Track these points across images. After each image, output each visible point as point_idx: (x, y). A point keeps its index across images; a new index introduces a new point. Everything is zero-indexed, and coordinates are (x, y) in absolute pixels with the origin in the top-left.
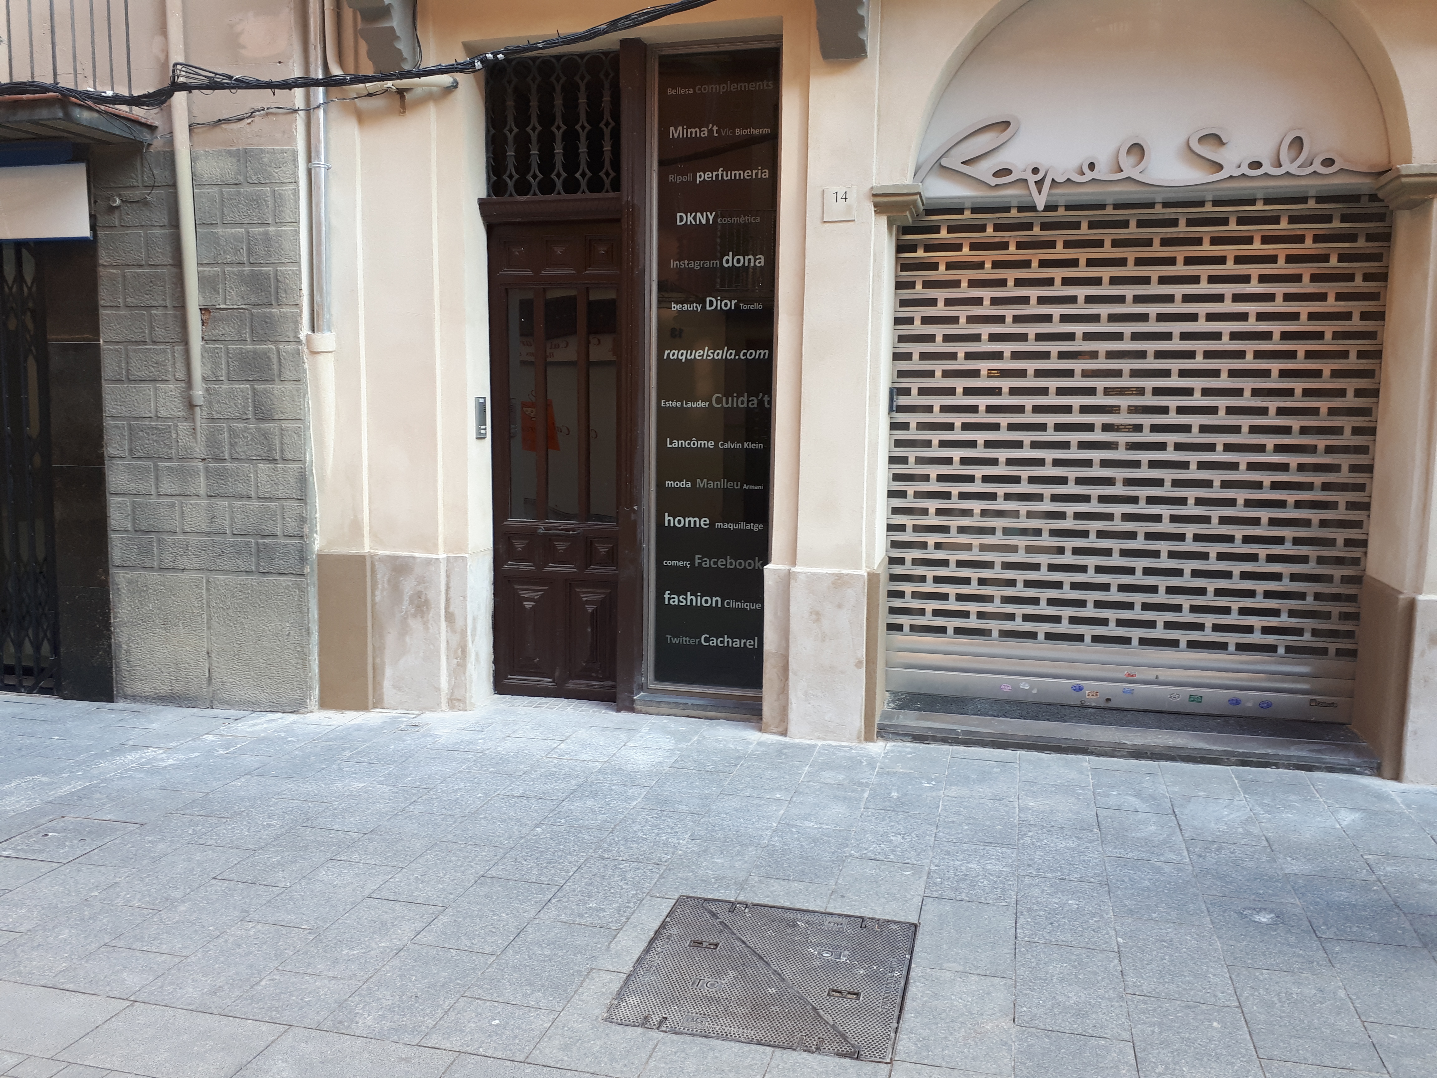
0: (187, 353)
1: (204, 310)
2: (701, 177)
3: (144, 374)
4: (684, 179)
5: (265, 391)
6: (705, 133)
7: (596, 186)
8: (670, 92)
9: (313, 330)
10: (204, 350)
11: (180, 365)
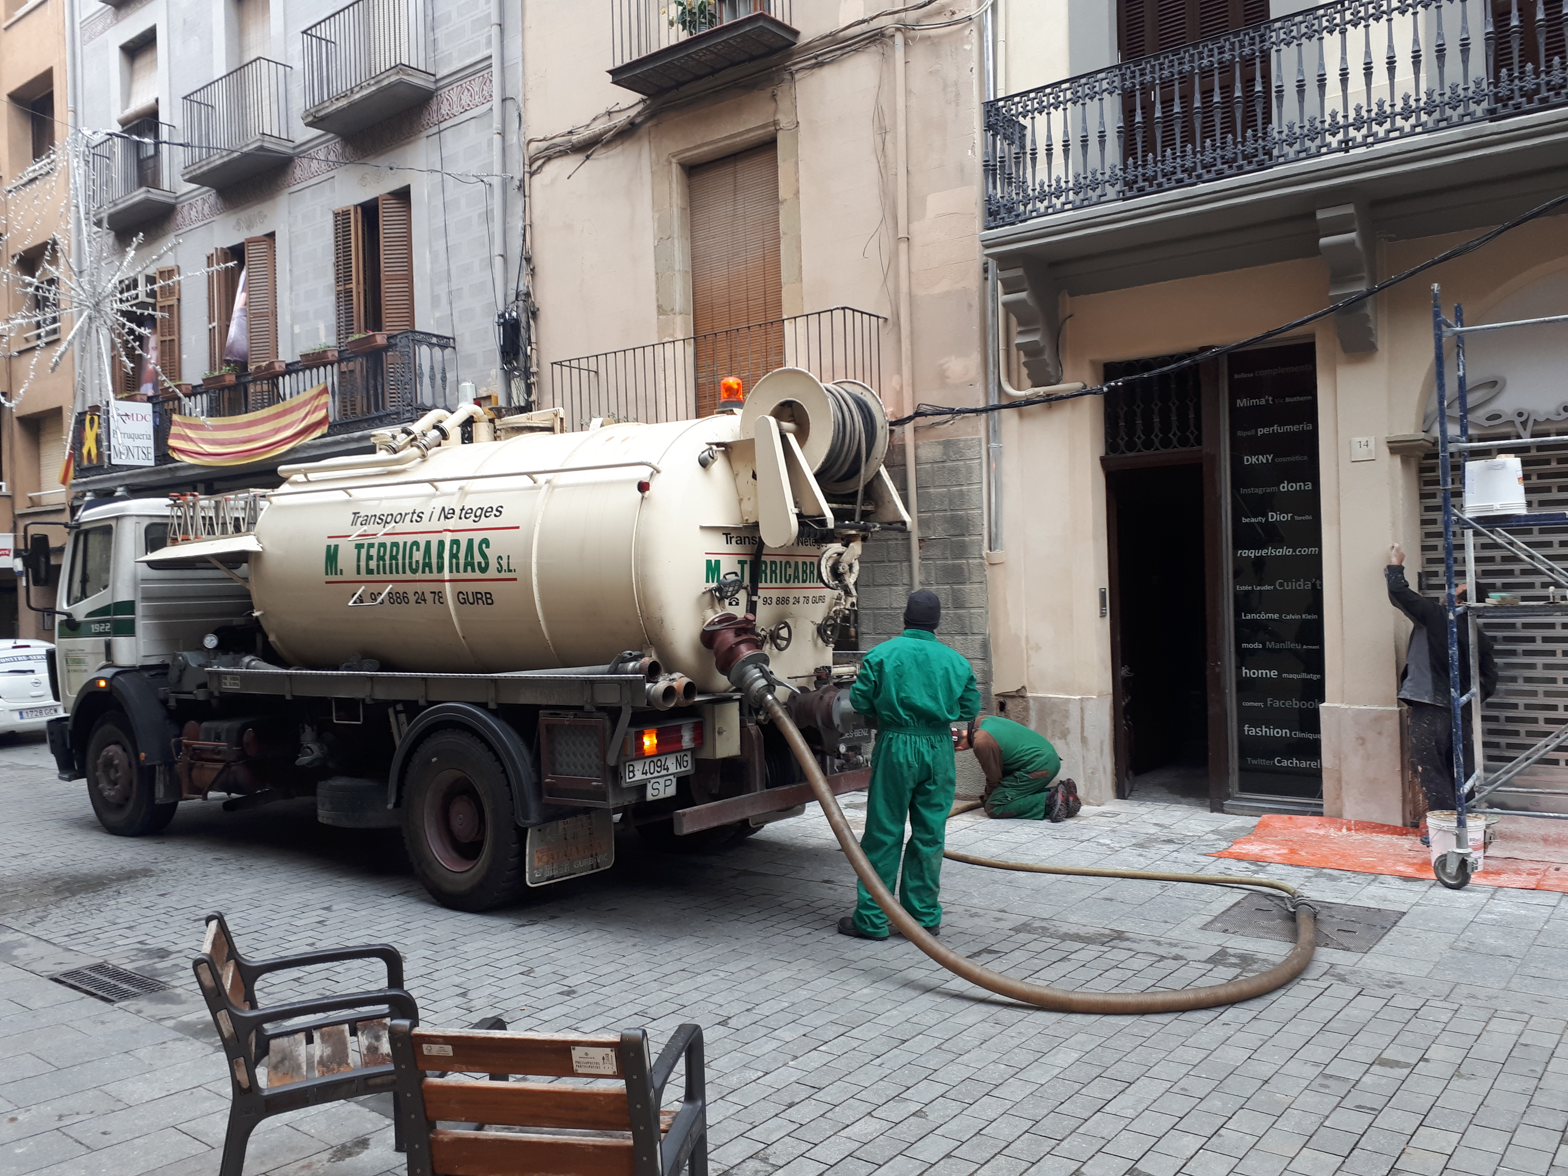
0: (910, 567)
1: (921, 540)
2: (1261, 431)
3: (883, 581)
4: (1249, 433)
5: (960, 590)
6: (1263, 402)
7: (1184, 442)
8: (1236, 376)
9: (990, 549)
10: (921, 565)
11: (906, 575)
